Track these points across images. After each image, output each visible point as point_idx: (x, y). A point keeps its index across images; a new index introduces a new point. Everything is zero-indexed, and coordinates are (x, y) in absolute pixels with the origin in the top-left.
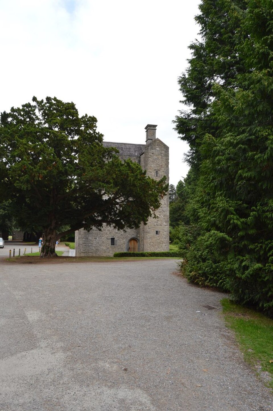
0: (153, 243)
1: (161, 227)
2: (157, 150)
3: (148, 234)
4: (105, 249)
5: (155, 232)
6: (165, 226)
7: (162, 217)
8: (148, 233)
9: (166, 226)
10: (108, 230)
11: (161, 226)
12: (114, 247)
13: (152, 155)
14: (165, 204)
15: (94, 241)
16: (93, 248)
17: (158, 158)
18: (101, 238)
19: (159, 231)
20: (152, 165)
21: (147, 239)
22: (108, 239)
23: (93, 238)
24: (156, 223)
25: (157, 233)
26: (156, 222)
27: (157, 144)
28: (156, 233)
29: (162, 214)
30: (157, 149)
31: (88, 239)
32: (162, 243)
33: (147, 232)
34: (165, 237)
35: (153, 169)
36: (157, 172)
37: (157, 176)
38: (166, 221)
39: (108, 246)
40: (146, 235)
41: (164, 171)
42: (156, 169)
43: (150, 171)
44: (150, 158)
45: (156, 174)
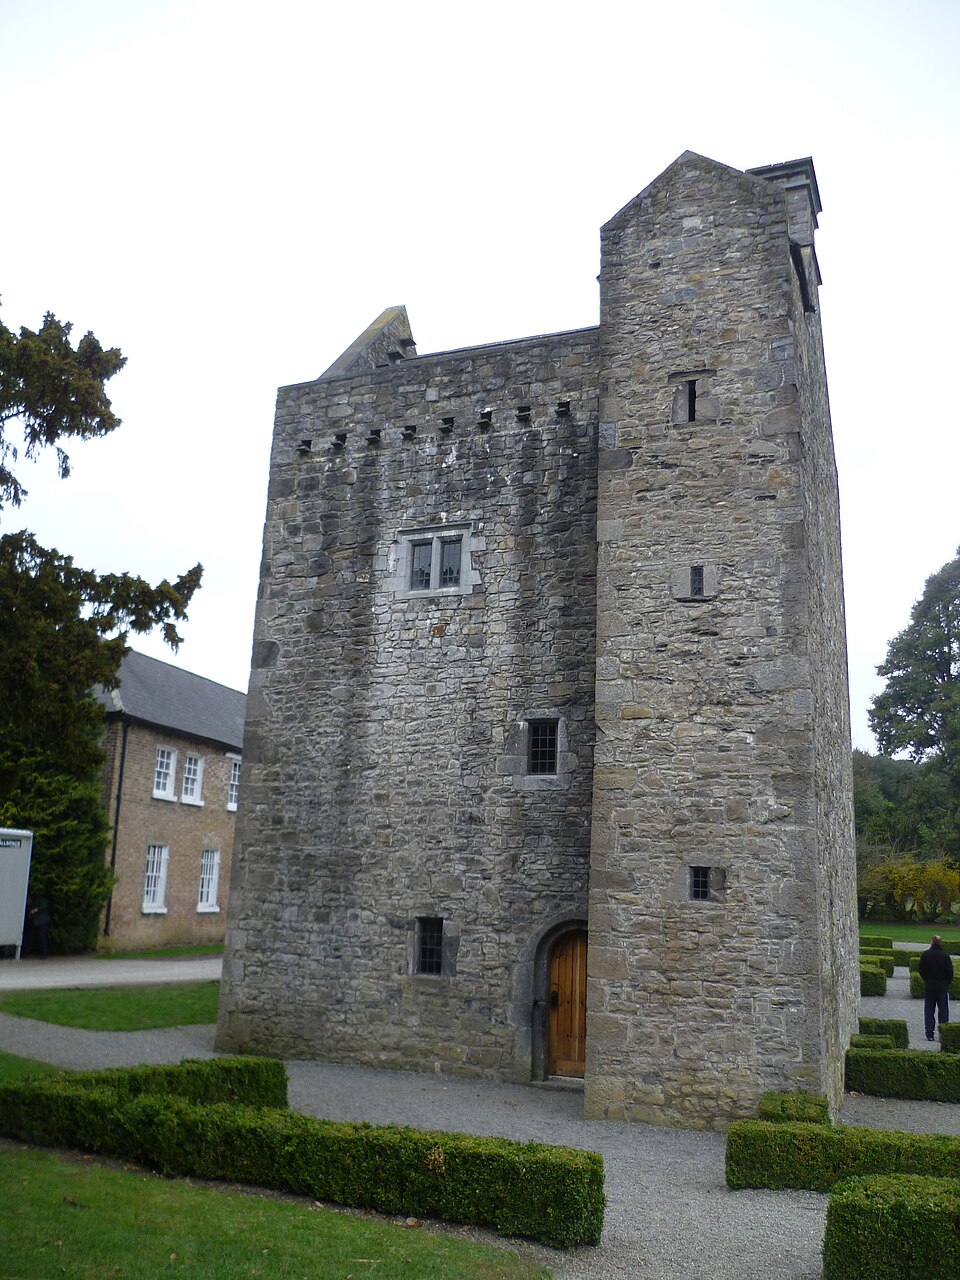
0: (663, 972)
1: (735, 827)
2: (692, 231)
3: (622, 895)
4: (377, 996)
5: (688, 879)
6: (772, 826)
7: (743, 741)
8: (623, 885)
9: (783, 818)
10: (401, 858)
11: (741, 820)
12: (436, 984)
13: (649, 273)
14: (770, 632)
15: (313, 938)
16: (307, 981)
17: (700, 283)
18: (355, 917)
19: (723, 873)
20: (650, 349)
21: (611, 935)
22: (400, 927)
23: (310, 918)
24: (688, 801)
25: (702, 882)
26: (690, 792)
27: (683, 191)
28: (696, 884)
29: (746, 715)
30: (688, 223)
31: (277, 920)
32: (750, 983)
33: (609, 876)
34: (778, 922)
35: (661, 373)
36: (692, 384)
37: (692, 417)
38: (784, 777)
39: (396, 976)
40: (605, 899)
41: (750, 366)
42: (686, 363)
43: (635, 393)
44: (633, 297)
45: (683, 401)
